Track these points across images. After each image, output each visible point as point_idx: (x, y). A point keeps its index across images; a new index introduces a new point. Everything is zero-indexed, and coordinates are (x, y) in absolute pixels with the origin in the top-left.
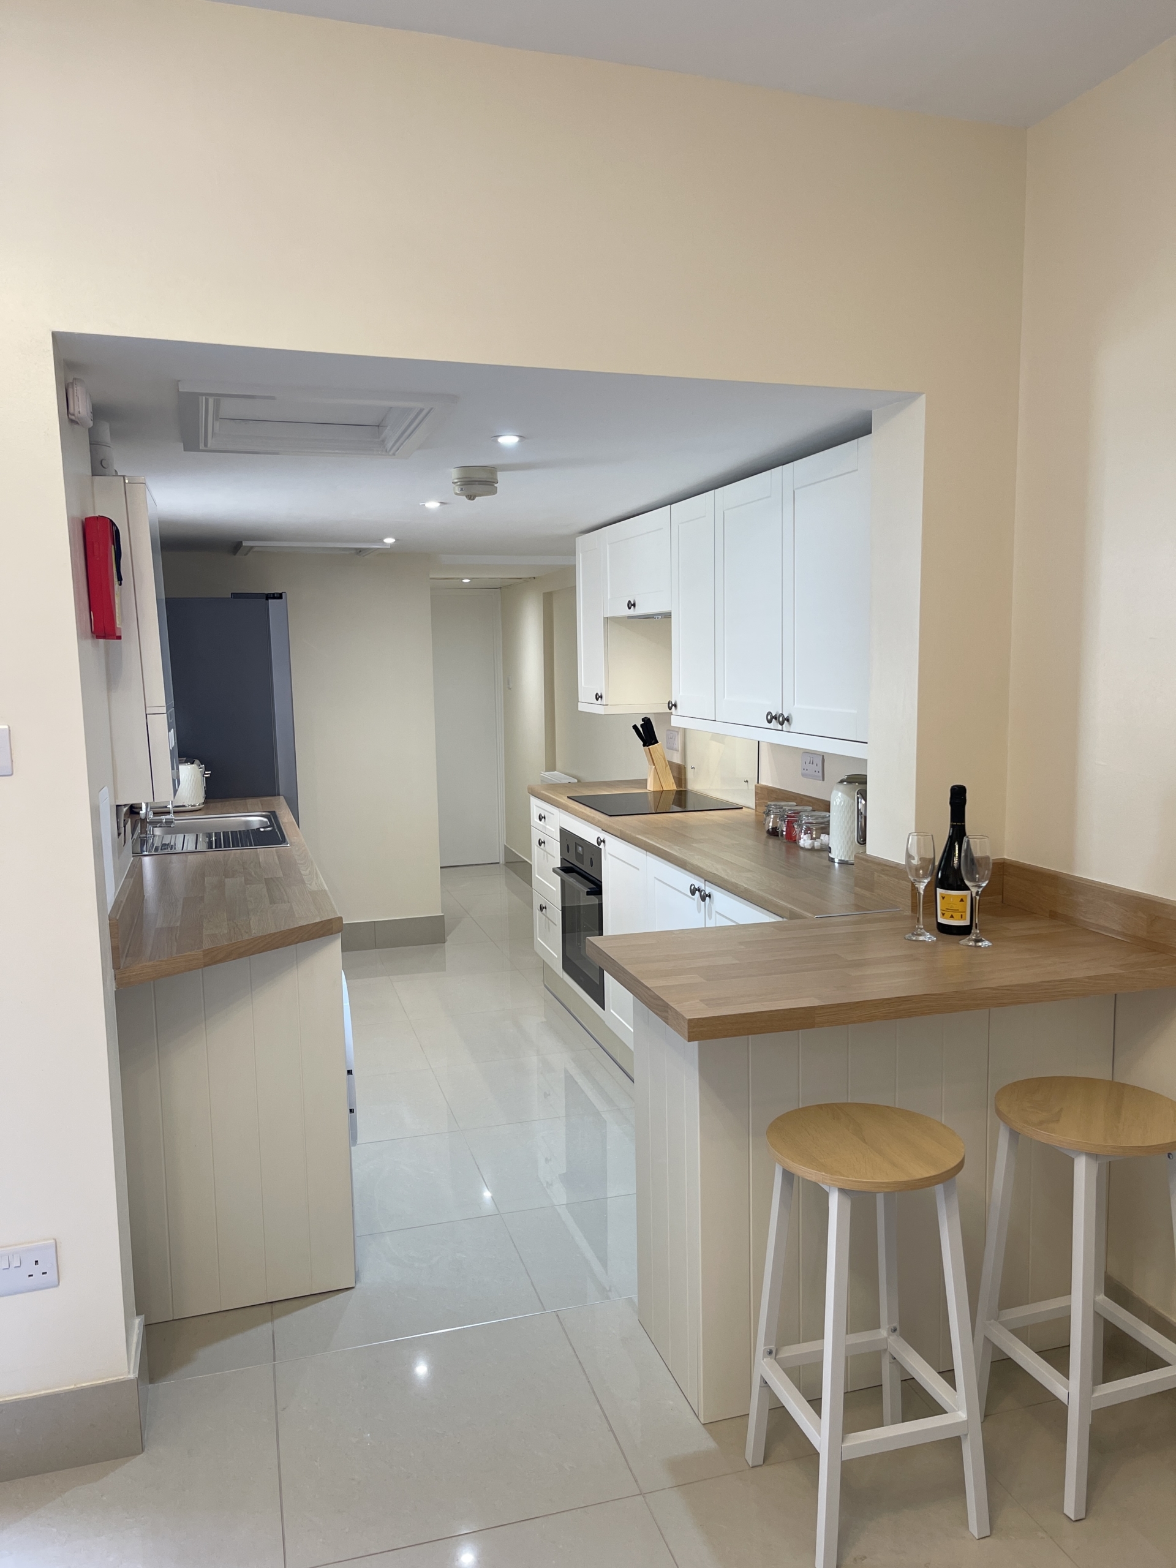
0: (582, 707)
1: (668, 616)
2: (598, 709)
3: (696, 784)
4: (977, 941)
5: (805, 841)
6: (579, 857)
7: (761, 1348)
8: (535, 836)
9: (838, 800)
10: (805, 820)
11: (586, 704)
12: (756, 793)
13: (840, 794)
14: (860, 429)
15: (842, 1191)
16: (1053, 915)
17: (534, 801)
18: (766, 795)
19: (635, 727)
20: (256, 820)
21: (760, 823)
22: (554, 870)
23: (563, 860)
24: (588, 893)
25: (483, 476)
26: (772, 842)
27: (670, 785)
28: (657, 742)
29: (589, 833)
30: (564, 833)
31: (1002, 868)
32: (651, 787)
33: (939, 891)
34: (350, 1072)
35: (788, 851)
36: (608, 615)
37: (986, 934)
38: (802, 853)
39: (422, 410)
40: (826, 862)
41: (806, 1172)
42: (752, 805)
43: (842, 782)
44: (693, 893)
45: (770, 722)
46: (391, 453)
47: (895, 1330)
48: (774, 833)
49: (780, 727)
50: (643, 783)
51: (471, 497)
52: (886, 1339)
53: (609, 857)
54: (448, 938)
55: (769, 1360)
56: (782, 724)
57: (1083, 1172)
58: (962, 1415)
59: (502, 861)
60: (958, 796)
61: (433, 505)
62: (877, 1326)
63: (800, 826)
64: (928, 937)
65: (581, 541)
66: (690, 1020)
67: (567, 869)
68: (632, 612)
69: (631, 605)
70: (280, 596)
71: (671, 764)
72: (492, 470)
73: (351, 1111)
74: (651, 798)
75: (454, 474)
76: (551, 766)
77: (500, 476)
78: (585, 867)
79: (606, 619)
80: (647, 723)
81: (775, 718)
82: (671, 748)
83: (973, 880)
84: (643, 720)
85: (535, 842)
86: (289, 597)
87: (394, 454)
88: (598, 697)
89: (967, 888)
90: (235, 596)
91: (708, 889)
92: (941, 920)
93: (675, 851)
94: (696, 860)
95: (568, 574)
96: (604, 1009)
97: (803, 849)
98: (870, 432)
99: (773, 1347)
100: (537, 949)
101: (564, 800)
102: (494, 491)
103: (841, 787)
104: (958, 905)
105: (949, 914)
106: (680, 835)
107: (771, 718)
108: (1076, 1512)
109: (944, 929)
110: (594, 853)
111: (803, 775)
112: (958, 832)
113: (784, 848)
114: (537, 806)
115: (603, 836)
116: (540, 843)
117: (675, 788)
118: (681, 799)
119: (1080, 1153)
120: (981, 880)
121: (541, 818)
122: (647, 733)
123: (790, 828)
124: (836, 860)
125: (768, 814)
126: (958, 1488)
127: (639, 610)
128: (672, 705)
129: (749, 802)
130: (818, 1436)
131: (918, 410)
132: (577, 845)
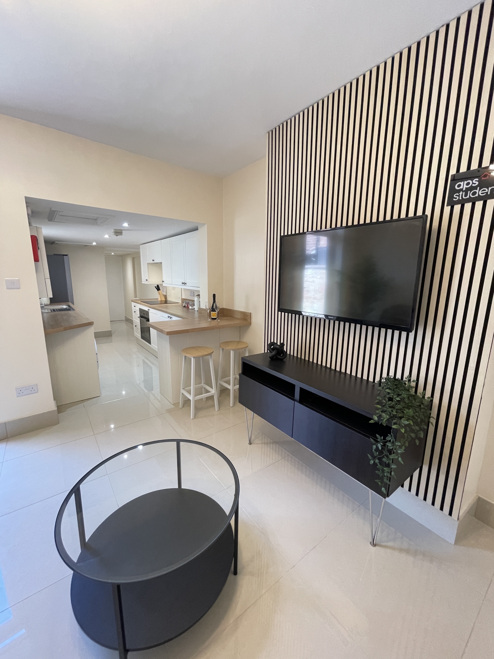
0: (143, 283)
1: (161, 263)
2: (146, 283)
3: (169, 299)
4: (217, 320)
5: (190, 307)
6: (144, 314)
7: (181, 388)
9: (196, 299)
10: (190, 303)
11: (144, 282)
12: (182, 300)
13: (196, 298)
14: (196, 229)
15: (194, 357)
16: (231, 316)
18: (183, 300)
19: (155, 287)
20: (65, 307)
21: (182, 305)
22: (138, 317)
23: (140, 315)
24: (146, 321)
25: (120, 232)
26: (184, 308)
27: (164, 299)
28: (160, 290)
29: (146, 308)
30: (140, 309)
31: (223, 309)
32: (159, 300)
33: (212, 312)
34: (97, 354)
35: (187, 310)
36: (148, 262)
37: (219, 319)
38: (190, 310)
39: (107, 218)
40: (194, 311)
41: (187, 355)
42: (181, 302)
43: (197, 296)
44: (168, 317)
45: (182, 284)
46: (99, 225)
47: (204, 383)
48: (185, 307)
49: (184, 285)
50: (158, 299)
51: (117, 236)
52: (203, 385)
53: (151, 313)
54: (113, 335)
55: (183, 390)
56: (185, 284)
57: (232, 353)
58: (214, 392)
59: (124, 319)
60: (214, 296)
61: (107, 236)
62: (201, 383)
63: (189, 305)
64: (210, 320)
65: (141, 246)
66: (167, 332)
67: (141, 317)
68: (153, 262)
69: (153, 260)
70: (67, 255)
71: (164, 295)
72: (122, 230)
73: (98, 362)
74: (159, 302)
75: (113, 230)
76: (136, 297)
77: (123, 231)
78: (145, 316)
79: (148, 263)
80: (158, 286)
81: (184, 283)
82: (163, 291)
83: (216, 309)
84: (157, 285)
85: (133, 312)
86: (69, 255)
87: (99, 226)
88: (147, 280)
89: (216, 311)
90: (54, 255)
91: (171, 316)
92: (212, 317)
93: (164, 310)
94: (169, 311)
95: (138, 253)
96: (151, 344)
97: (190, 309)
98: (198, 230)
99: (183, 388)
100: (135, 335)
101: (140, 302)
102: (122, 235)
103: (196, 296)
104: (215, 314)
105: (213, 316)
106: (166, 307)
107: (183, 283)
108: (232, 406)
109: (213, 319)
110: (147, 313)
111: (190, 296)
112: (214, 302)
113: (186, 309)
114: (133, 304)
115: (149, 309)
116: (135, 312)
117: (164, 300)
118: (166, 302)
119: (231, 350)
120: (218, 310)
121: (134, 306)
122: (158, 288)
123: (187, 305)
124: (196, 310)
125: (183, 303)
126: (214, 406)
127: (155, 262)
128: (163, 282)
129: (180, 301)
130: (191, 397)
131: (206, 227)
132: (143, 311)
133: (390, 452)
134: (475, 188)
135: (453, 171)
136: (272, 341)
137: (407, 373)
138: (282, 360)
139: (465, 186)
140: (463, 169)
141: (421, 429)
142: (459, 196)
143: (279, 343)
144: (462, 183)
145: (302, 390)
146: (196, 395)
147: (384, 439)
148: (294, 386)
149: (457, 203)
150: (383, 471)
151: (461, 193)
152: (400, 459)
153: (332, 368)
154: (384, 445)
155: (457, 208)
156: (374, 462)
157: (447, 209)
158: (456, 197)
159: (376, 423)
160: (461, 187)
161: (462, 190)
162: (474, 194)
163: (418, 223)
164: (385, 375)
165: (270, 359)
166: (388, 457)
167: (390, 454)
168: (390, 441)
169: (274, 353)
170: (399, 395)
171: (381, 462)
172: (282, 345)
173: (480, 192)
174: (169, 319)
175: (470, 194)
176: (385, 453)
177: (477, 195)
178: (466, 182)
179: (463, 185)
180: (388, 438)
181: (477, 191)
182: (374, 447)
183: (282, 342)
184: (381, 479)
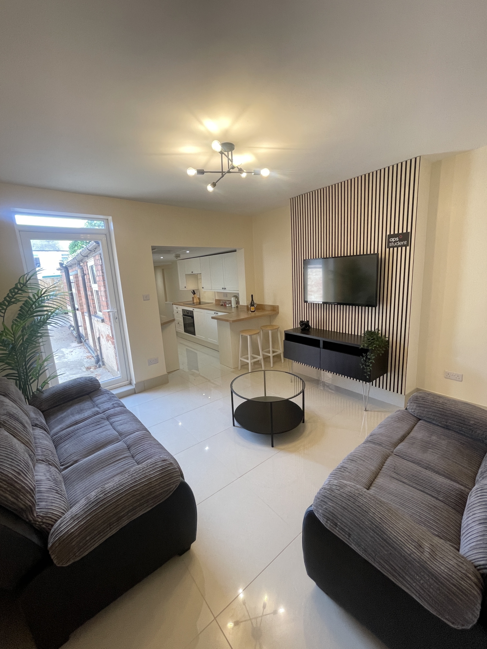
1: (200, 274)
2: (185, 289)
3: (202, 300)
4: (255, 312)
5: (227, 305)
7: (240, 356)
8: (175, 312)
9: (233, 299)
11: (182, 288)
12: (215, 300)
14: (235, 251)
15: (249, 335)
16: (262, 309)
17: (174, 306)
19: (192, 292)
21: (218, 304)
22: (181, 316)
23: (183, 314)
25: (179, 255)
27: (199, 300)
29: (190, 309)
30: (183, 310)
31: (258, 305)
33: (251, 307)
35: (225, 307)
37: (257, 311)
38: (227, 307)
40: (232, 307)
41: (244, 334)
43: (234, 297)
44: (215, 313)
48: (221, 305)
49: (224, 290)
53: (195, 312)
55: (242, 358)
60: (252, 296)
61: (162, 258)
63: (225, 303)
64: (251, 312)
65: (178, 261)
67: (185, 315)
68: (192, 273)
69: (192, 272)
71: (198, 297)
75: (174, 255)
77: (181, 255)
78: (189, 314)
79: (186, 274)
80: (194, 291)
82: (197, 295)
88: (185, 287)
91: (217, 312)
92: (251, 310)
93: (205, 308)
96: (195, 336)
104: (253, 309)
107: (223, 288)
109: (252, 311)
110: (192, 312)
111: (226, 297)
112: (252, 300)
115: (194, 309)
116: (177, 312)
118: (200, 303)
119: (270, 332)
120: (255, 306)
121: (176, 308)
122: (194, 293)
123: (223, 304)
127: (193, 273)
128: (203, 288)
129: (214, 302)
130: (249, 361)
131: (243, 250)
132: (187, 311)
133: (369, 359)
134: (397, 241)
135: (388, 233)
136: (301, 320)
137: (376, 327)
138: (308, 330)
139: (394, 240)
140: (392, 233)
141: (383, 350)
142: (391, 244)
143: (306, 321)
144: (392, 239)
145: (324, 341)
146: (251, 360)
147: (366, 355)
148: (319, 340)
149: (391, 247)
150: (367, 369)
151: (392, 243)
152: (373, 361)
153: (338, 332)
154: (366, 358)
155: (391, 249)
156: (363, 367)
157: (387, 250)
158: (391, 245)
159: (362, 349)
160: (392, 241)
161: (392, 242)
162: (397, 244)
163: (375, 256)
164: (366, 329)
165: (301, 330)
166: (368, 362)
167: (369, 360)
168: (369, 355)
169: (303, 326)
170: (372, 337)
171: (366, 365)
172: (308, 322)
173: (400, 244)
174: (216, 315)
175: (396, 244)
176: (367, 360)
177: (398, 245)
178: (394, 239)
179: (393, 240)
180: (368, 354)
181: (398, 243)
182: (362, 359)
183: (308, 320)
184: (366, 373)
